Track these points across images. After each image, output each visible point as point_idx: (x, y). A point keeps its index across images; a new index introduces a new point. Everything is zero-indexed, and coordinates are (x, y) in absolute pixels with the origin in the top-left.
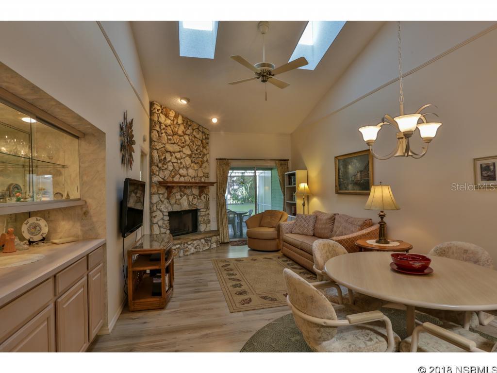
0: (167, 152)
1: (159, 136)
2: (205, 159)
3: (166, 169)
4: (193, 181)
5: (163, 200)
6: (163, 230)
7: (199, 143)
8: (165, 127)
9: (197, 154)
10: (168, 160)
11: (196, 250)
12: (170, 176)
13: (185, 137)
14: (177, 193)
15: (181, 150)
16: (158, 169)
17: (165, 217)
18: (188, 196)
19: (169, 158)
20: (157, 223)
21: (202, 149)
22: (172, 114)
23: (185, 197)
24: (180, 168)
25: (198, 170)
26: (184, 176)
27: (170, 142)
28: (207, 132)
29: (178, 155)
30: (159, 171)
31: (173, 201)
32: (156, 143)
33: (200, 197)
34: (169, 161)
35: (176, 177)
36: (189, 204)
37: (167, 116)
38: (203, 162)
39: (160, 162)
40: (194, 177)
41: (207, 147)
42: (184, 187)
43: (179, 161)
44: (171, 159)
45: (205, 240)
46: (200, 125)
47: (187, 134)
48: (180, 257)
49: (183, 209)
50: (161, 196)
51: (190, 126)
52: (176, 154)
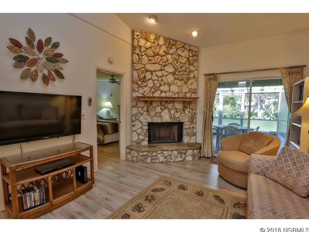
0: (147, 71)
1: (139, 58)
2: (192, 75)
3: (146, 86)
4: (176, 96)
5: (142, 112)
6: (141, 137)
7: (184, 60)
8: (145, 50)
9: (182, 71)
10: (147, 78)
11: (166, 160)
12: (150, 92)
13: (167, 56)
14: (158, 106)
15: (163, 68)
16: (137, 86)
17: (144, 127)
18: (169, 110)
19: (148, 76)
20: (136, 131)
21: (187, 66)
22: (152, 37)
23: (166, 111)
24: (161, 85)
25: (182, 86)
26: (165, 92)
27: (150, 62)
28: (195, 49)
29: (159, 73)
30: (139, 87)
31: (153, 114)
32: (135, 65)
33: (184, 111)
34: (149, 79)
35: (156, 93)
36: (170, 117)
37: (147, 40)
38: (188, 79)
39: (140, 80)
40: (178, 93)
41: (196, 64)
42: (165, 102)
43: (160, 79)
44: (152, 77)
45: (178, 152)
46: (185, 44)
47: (170, 54)
48: (147, 163)
49: (164, 121)
50: (140, 109)
51: (173, 45)
52: (157, 73)
